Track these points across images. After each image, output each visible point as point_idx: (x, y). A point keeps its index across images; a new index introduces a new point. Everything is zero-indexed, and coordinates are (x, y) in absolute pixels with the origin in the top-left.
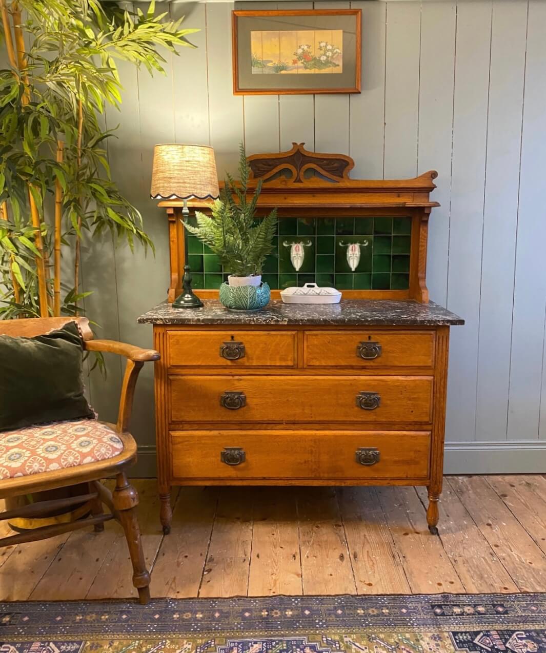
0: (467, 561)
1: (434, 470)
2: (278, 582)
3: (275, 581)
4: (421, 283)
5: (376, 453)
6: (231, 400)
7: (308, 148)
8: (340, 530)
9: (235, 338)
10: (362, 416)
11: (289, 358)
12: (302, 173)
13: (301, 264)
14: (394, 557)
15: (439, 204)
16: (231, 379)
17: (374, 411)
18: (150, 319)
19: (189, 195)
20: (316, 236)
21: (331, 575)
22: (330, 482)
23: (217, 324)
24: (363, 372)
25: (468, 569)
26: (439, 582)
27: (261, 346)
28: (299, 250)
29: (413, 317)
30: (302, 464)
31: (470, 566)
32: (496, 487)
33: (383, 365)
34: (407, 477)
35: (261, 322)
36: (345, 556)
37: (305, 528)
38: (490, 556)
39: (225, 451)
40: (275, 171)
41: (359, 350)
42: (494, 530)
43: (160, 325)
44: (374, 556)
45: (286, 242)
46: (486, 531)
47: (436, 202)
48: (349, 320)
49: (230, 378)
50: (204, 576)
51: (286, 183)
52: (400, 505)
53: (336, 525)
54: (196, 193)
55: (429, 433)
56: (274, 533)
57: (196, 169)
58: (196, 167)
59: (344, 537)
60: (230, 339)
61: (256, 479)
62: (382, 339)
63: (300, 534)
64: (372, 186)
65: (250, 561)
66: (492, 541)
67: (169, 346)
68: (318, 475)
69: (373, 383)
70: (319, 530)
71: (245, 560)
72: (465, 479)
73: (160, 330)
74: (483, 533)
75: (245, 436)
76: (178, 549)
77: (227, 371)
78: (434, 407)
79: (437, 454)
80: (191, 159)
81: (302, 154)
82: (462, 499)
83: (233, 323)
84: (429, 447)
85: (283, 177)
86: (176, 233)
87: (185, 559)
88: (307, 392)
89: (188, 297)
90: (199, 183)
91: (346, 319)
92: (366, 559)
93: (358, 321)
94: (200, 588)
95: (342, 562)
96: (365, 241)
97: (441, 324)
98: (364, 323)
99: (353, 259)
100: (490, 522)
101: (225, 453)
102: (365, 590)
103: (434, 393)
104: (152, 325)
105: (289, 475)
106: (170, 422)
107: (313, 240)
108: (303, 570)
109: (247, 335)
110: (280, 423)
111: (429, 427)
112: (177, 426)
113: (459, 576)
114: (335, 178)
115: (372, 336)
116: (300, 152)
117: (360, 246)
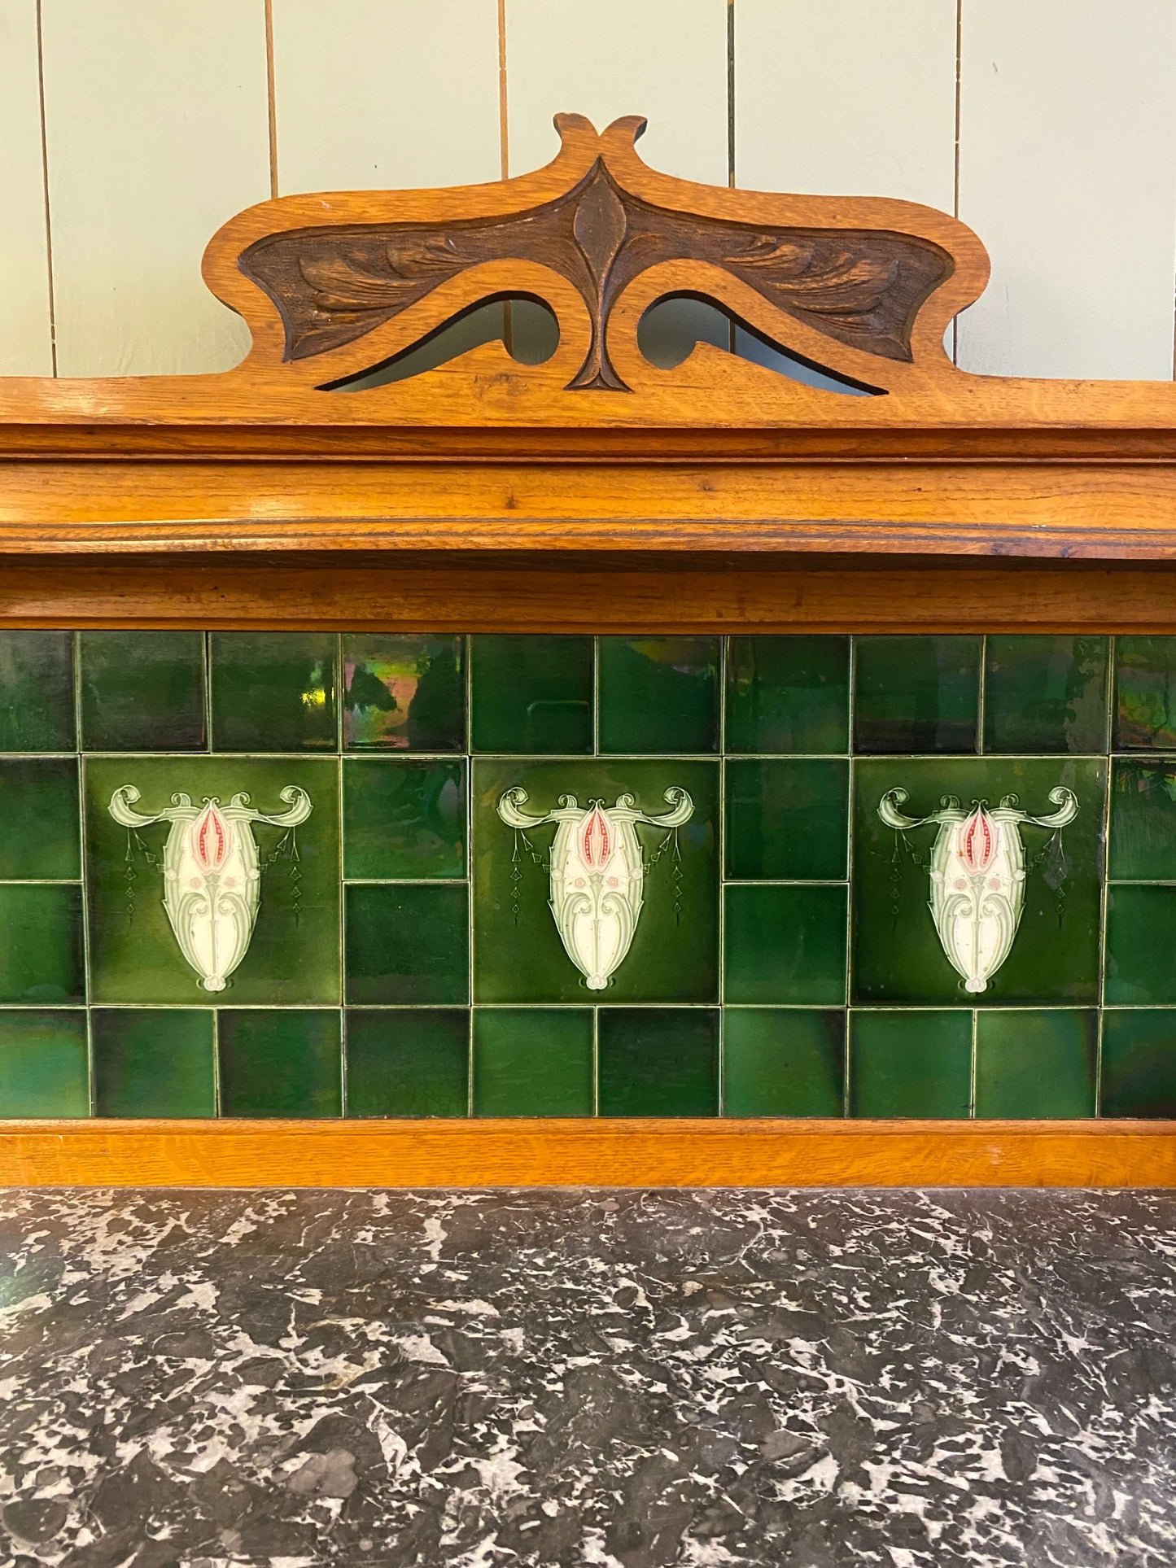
12: (624, 328)
13: (624, 947)
20: (723, 758)
28: (605, 851)
40: (437, 307)
45: (522, 796)
51: (514, 391)
64: (1113, 415)
81: (625, 197)
85: (491, 354)
96: (1055, 796)
99: (978, 914)
107: (701, 785)
114: (852, 362)
116: (612, 183)
117: (1020, 825)
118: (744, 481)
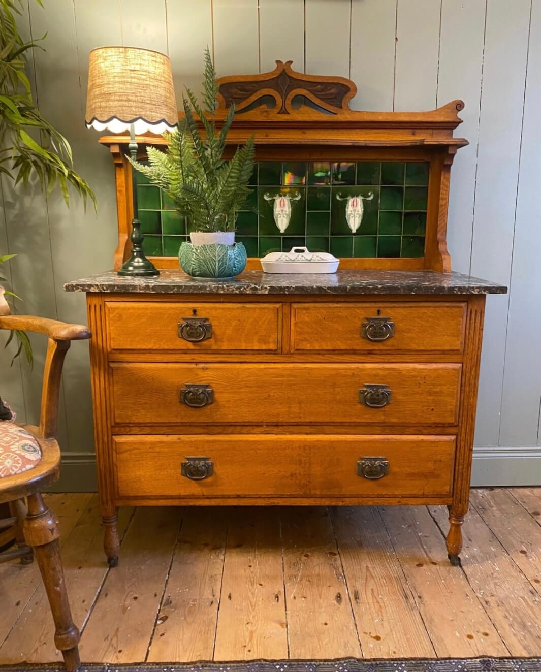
0: (503, 603)
1: (459, 485)
2: (255, 635)
3: (252, 633)
4: (441, 247)
5: (384, 464)
6: (193, 395)
7: (297, 68)
8: (335, 560)
9: (198, 313)
10: (366, 416)
11: (271, 340)
12: (288, 102)
13: (288, 224)
14: (406, 597)
15: (467, 141)
16: (193, 368)
17: (383, 409)
18: (81, 285)
19: (135, 117)
20: (307, 186)
21: (326, 624)
22: (324, 500)
23: (173, 294)
24: (369, 358)
25: (505, 614)
26: (469, 634)
27: (234, 323)
28: (284, 205)
29: (437, 284)
30: (287, 478)
31: (507, 610)
32: (524, 502)
33: (397, 348)
34: (423, 494)
35: (233, 290)
36: (342, 596)
37: (290, 557)
38: (530, 594)
39: (188, 462)
40: (254, 98)
41: (364, 329)
42: (531, 559)
43: (95, 294)
44: (380, 596)
45: (268, 194)
46: (520, 560)
47: (464, 139)
48: (352, 288)
49: (193, 366)
50: (157, 627)
51: (268, 114)
52: (410, 526)
53: (330, 553)
54: (145, 115)
55: (453, 437)
56: (252, 564)
57: (145, 82)
58: (144, 80)
59: (341, 569)
60: (192, 313)
61: (229, 497)
62: (395, 313)
63: (285, 566)
64: (380, 119)
65: (219, 605)
66: (531, 574)
67: (109, 323)
68: (308, 492)
69: (382, 373)
70: (310, 560)
71: (212, 603)
72: (486, 492)
73: (96, 301)
74: (517, 563)
75: (213, 442)
76: (126, 588)
77: (187, 357)
78: (461, 403)
79: (463, 465)
80: (137, 68)
81: (289, 76)
82: (485, 519)
83: (195, 292)
84: (453, 456)
85: (264, 107)
86: (124, 181)
87: (135, 602)
88: (294, 385)
89: (138, 262)
90: (148, 101)
91: (349, 287)
92: (371, 601)
93: (365, 288)
94: (150, 644)
95: (340, 605)
96: (370, 194)
97: (476, 293)
98: (372, 292)
99: (354, 217)
100: (525, 549)
101: (186, 464)
102: (372, 646)
103: (461, 386)
104: (85, 293)
105: (270, 492)
106: (113, 424)
107: (302, 192)
108: (289, 617)
109: (216, 309)
110: (258, 425)
111: (454, 430)
112: (123, 429)
113: (493, 624)
114: (331, 108)
115: (381, 309)
116: (286, 74)
117: (363, 200)
118: (311, 131)
